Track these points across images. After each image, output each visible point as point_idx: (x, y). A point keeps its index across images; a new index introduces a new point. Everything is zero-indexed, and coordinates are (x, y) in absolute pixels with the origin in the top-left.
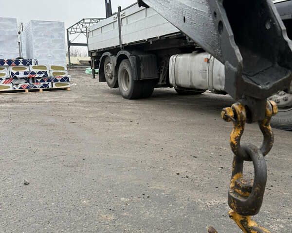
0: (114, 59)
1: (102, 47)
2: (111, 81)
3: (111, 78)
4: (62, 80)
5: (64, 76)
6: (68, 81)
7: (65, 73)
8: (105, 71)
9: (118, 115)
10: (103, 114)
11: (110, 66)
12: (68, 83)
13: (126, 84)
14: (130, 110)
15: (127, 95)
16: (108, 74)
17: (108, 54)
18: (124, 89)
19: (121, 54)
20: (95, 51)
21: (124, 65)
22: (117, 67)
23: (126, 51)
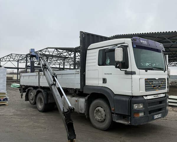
0: (35, 91)
1: (29, 85)
2: (32, 102)
3: (32, 100)
4: (4, 100)
5: (5, 98)
6: (7, 100)
7: (6, 96)
8: (29, 96)
9: (38, 125)
10: (31, 124)
11: (32, 94)
12: (7, 101)
13: (41, 104)
14: (43, 121)
15: (41, 110)
16: (30, 98)
17: (32, 88)
18: (39, 107)
19: (39, 90)
20: (24, 86)
21: (40, 95)
22: (36, 96)
23: (41, 89)
